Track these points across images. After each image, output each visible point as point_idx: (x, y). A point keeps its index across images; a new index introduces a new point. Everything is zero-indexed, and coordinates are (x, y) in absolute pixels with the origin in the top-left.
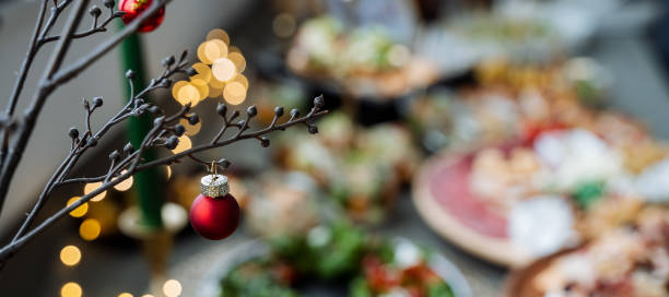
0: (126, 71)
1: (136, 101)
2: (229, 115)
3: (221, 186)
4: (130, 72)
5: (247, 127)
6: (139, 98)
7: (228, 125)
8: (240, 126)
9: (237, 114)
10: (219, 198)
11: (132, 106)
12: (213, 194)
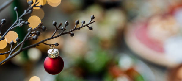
0: (14, 7)
1: (19, 20)
2: (58, 25)
3: (56, 54)
4: (16, 8)
5: (65, 29)
6: (20, 18)
7: (57, 29)
8: (62, 29)
9: (61, 25)
10: (55, 59)
11: (18, 22)
12: (52, 57)
